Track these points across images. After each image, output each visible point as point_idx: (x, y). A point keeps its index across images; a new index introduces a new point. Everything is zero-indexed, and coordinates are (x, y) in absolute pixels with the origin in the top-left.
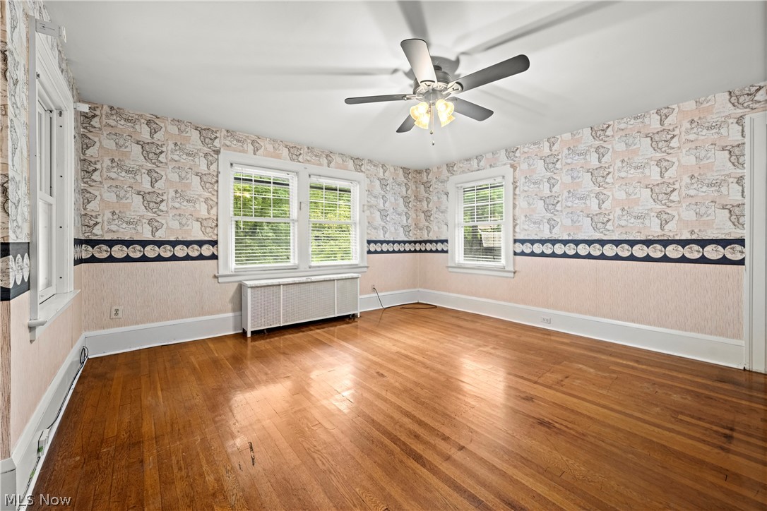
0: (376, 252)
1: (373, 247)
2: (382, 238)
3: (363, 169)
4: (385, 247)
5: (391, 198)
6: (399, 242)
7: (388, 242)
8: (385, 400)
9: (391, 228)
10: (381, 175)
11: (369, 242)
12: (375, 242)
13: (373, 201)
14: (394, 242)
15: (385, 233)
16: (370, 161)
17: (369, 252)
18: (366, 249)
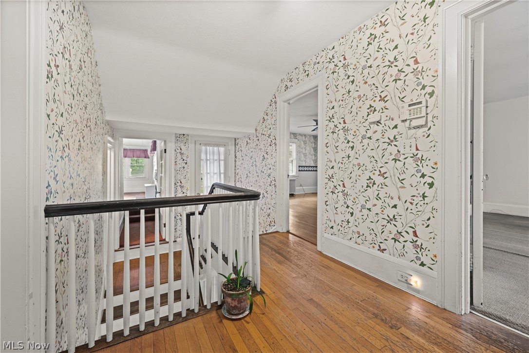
0: (302, 171)
1: (301, 169)
2: (304, 165)
3: (297, 137)
4: (305, 169)
5: (308, 148)
6: (311, 167)
7: (307, 167)
8: (302, 223)
9: (308, 161)
10: (304, 139)
11: (299, 167)
12: (302, 167)
13: (301, 150)
14: (309, 167)
15: (306, 163)
16: (300, 134)
17: (299, 171)
18: (298, 170)
